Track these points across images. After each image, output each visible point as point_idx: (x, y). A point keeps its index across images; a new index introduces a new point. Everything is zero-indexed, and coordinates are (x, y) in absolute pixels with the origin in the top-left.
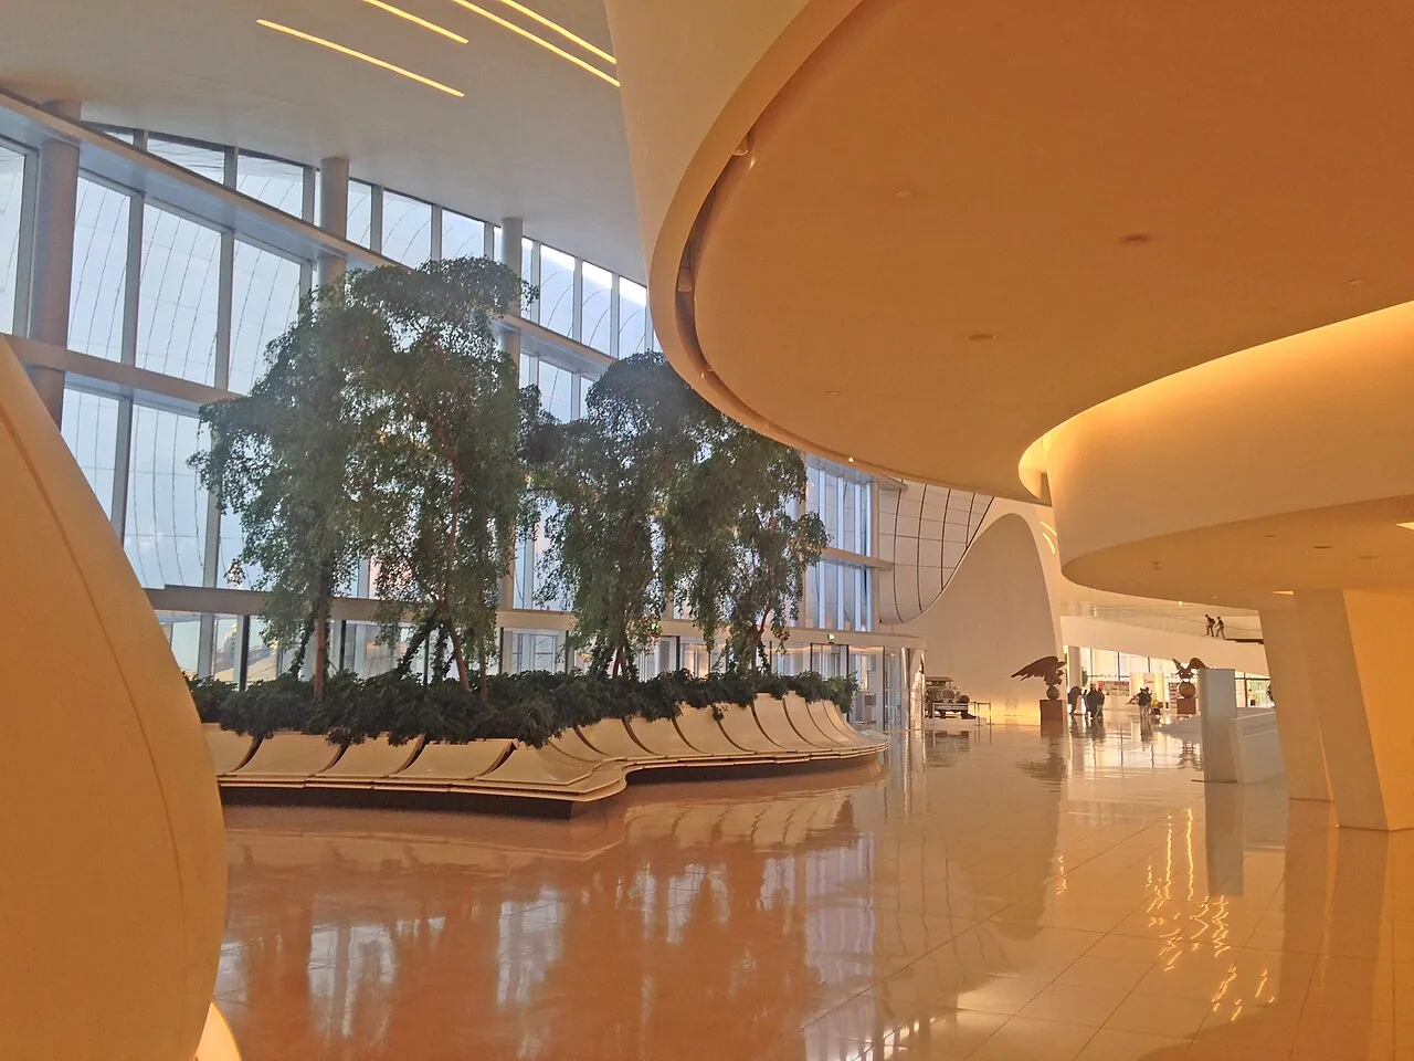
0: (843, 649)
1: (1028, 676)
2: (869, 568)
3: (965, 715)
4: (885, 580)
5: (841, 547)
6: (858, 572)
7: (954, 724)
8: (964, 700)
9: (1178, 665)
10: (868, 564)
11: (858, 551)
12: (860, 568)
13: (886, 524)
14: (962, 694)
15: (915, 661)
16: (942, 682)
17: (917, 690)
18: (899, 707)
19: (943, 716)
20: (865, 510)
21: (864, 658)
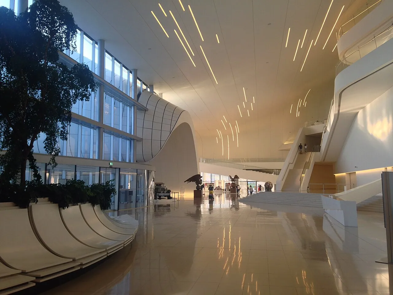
0: (118, 170)
1: (190, 182)
2: (132, 139)
3: (169, 197)
4: (139, 145)
5: (121, 129)
6: (128, 142)
7: (165, 201)
8: (169, 192)
9: (231, 178)
10: (133, 138)
11: (128, 132)
12: (129, 139)
13: (140, 123)
14: (168, 189)
15: (151, 177)
16: (160, 185)
17: (151, 188)
18: (143, 195)
19: (160, 198)
20: (131, 118)
21: (130, 176)
